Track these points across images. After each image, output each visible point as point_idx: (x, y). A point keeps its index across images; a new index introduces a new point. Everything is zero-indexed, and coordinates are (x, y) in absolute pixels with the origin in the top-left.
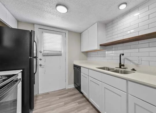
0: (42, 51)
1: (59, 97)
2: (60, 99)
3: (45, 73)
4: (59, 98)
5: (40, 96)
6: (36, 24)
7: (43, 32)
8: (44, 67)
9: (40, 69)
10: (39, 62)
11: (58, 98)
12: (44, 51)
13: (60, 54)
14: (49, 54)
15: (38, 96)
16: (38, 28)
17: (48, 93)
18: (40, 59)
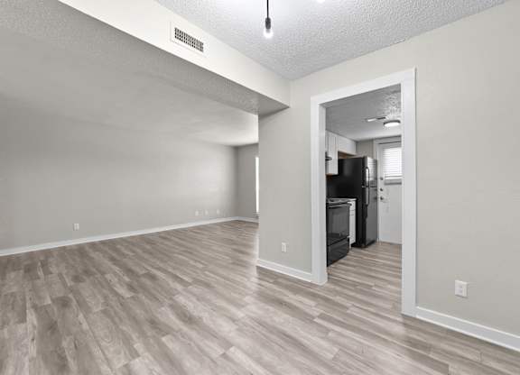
0: (384, 176)
6: (374, 140)
8: (386, 201)
9: (381, 204)
10: (380, 194)
12: (386, 177)
16: (377, 145)
18: (381, 190)
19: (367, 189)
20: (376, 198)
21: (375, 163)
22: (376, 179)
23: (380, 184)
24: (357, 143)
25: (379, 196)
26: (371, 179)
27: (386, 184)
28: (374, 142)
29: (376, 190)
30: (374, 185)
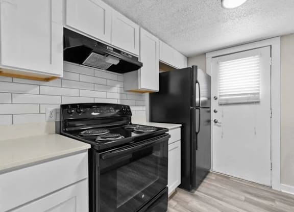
0: (218, 97)
1: (245, 197)
2: (245, 201)
3: (222, 137)
4: (243, 198)
5: (213, 175)
6: (208, 52)
7: (218, 63)
8: (221, 125)
9: (214, 127)
11: (243, 196)
12: (220, 96)
13: (257, 101)
14: (229, 102)
15: (212, 173)
16: (211, 58)
17: (227, 177)
18: (215, 112)
19: (197, 111)
20: (209, 121)
21: (209, 79)
22: (209, 98)
23: (214, 105)
24: (188, 58)
25: (213, 119)
26: (203, 99)
27: (221, 105)
28: (207, 55)
29: (209, 112)
30: (206, 106)
